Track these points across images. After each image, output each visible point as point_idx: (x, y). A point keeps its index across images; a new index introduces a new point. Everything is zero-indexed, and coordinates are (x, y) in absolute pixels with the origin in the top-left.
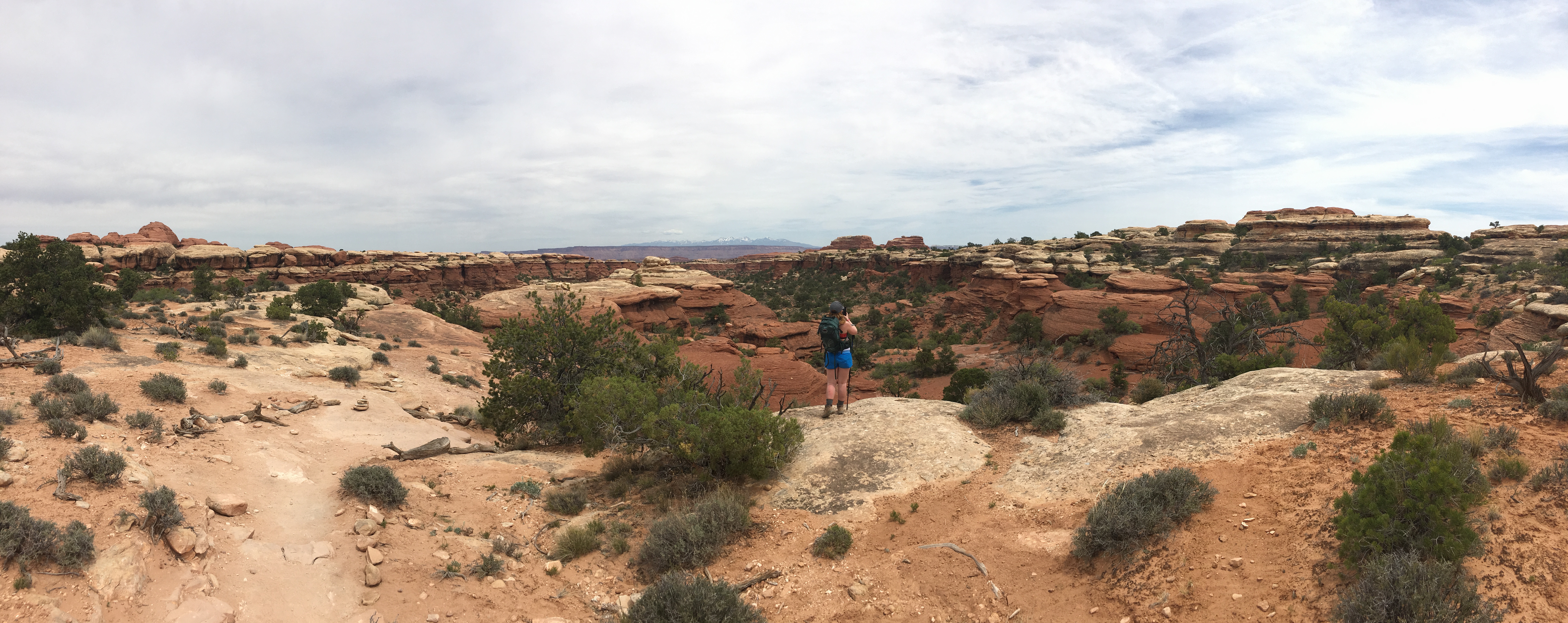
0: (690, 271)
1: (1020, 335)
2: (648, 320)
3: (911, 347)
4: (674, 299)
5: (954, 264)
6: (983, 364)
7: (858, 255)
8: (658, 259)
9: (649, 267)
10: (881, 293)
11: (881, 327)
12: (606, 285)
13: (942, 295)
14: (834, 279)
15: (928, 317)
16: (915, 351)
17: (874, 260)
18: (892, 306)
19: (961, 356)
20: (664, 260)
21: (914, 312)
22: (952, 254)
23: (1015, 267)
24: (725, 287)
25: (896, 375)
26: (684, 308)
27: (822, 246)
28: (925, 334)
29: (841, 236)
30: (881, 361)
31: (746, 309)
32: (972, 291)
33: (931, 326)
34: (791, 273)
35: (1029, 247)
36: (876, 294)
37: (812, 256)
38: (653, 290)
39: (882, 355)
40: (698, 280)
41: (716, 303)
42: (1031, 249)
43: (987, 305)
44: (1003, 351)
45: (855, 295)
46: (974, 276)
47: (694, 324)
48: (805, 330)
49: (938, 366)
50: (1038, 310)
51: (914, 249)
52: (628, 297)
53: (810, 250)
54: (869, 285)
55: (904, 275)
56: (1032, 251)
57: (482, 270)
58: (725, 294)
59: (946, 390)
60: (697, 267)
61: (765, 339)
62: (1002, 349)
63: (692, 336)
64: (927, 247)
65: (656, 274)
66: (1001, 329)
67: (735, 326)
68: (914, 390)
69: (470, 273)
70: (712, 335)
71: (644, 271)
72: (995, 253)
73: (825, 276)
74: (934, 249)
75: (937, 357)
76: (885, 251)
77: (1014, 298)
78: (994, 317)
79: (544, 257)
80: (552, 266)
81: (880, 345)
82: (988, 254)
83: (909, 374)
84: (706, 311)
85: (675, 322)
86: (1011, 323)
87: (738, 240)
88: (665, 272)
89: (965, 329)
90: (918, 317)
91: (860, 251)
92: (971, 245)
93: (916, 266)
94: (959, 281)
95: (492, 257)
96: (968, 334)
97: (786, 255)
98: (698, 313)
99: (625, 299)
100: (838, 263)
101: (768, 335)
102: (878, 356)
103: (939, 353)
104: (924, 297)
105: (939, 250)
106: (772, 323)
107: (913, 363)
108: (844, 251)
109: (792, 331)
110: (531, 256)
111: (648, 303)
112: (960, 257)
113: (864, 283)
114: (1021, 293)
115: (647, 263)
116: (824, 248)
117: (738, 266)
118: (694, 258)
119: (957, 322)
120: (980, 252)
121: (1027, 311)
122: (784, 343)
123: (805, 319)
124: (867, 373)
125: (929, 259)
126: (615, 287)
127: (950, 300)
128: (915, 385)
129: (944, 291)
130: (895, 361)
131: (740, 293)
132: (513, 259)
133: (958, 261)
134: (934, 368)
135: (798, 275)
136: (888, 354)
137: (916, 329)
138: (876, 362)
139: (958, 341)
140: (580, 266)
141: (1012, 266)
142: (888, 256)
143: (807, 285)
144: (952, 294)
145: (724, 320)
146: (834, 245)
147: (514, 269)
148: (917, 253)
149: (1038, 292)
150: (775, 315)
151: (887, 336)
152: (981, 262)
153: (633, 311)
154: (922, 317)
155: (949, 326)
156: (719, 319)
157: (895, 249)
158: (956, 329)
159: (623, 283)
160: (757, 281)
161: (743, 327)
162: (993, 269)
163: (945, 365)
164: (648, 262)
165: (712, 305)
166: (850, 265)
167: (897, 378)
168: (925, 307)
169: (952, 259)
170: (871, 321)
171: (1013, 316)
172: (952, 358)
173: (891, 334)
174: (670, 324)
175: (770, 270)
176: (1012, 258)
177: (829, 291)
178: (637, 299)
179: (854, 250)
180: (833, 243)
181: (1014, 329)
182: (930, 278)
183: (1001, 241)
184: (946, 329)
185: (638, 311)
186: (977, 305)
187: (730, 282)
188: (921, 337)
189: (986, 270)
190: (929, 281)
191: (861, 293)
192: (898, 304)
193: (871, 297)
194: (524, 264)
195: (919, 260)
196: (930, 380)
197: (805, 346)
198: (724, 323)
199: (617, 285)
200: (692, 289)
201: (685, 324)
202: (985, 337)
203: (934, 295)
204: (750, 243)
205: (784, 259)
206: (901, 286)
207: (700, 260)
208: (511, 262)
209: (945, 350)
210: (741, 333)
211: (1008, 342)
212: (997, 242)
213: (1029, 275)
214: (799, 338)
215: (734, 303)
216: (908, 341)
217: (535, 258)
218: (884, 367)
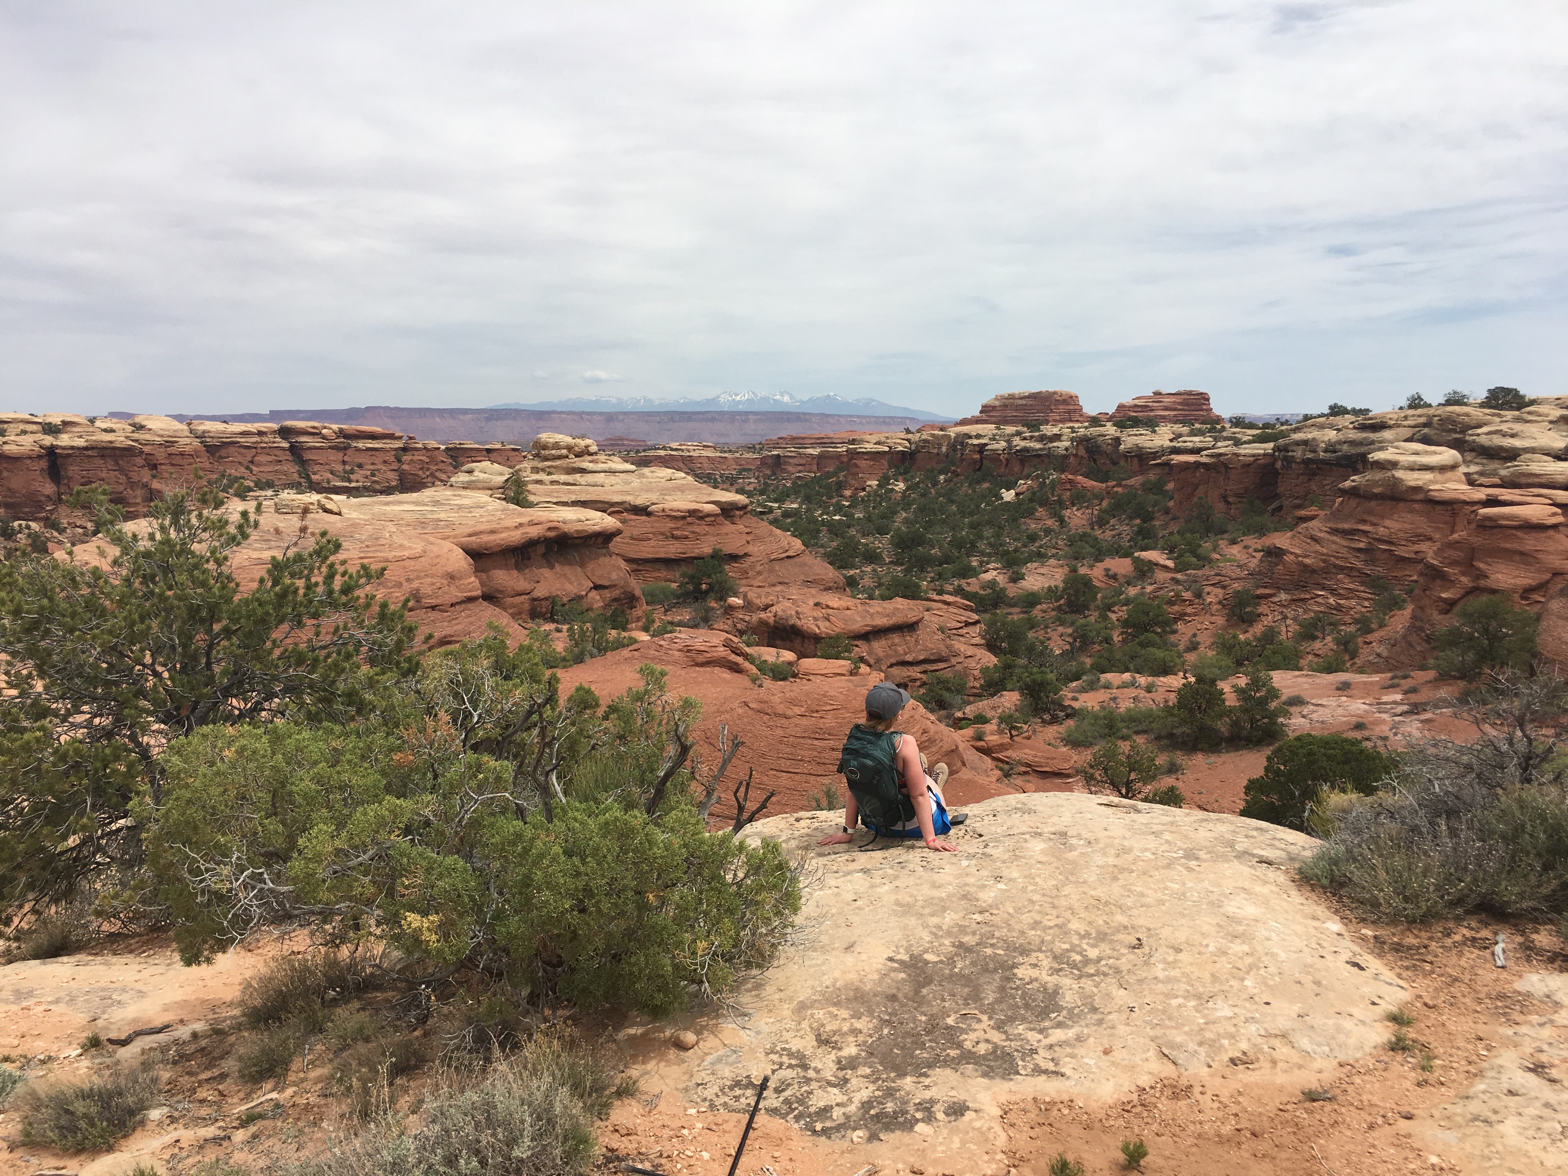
0: (646, 471)
1: (1470, 656)
2: (541, 591)
3: (1165, 670)
4: (604, 538)
5: (1289, 461)
6: (1359, 726)
7: (1042, 438)
8: (568, 440)
9: (546, 459)
10: (1098, 532)
11: (1093, 617)
12: (436, 503)
13: (1252, 541)
14: (983, 497)
15: (1213, 596)
16: (1175, 681)
17: (1082, 452)
18: (1121, 566)
19: (1296, 701)
20: (582, 443)
21: (1177, 581)
22: (1283, 435)
23: (1463, 469)
24: (728, 511)
25: (1124, 738)
26: (629, 560)
27: (959, 417)
28: (1205, 639)
29: (1006, 391)
30: (1090, 701)
31: (777, 566)
32: (1335, 531)
33: (1220, 621)
34: (884, 481)
35: (1509, 414)
36: (1084, 537)
37: (937, 441)
38: (554, 516)
39: (1092, 686)
40: (665, 491)
41: (706, 549)
42: (1518, 420)
43: (1380, 570)
44: (1414, 698)
45: (1033, 538)
46: (1344, 492)
47: (653, 599)
48: (912, 617)
49: (1235, 724)
50: (1527, 592)
51: (1183, 422)
52: (493, 532)
53: (933, 427)
54: (1067, 513)
55: (1157, 488)
56: (1517, 427)
57: (110, 464)
58: (728, 527)
59: (1252, 786)
60: (666, 462)
61: (817, 639)
62: (1413, 690)
63: (646, 629)
64: (1218, 420)
65: (563, 478)
66: (1414, 638)
67: (749, 606)
68: (1168, 781)
69: (73, 470)
70: (695, 626)
71: (536, 470)
72: (1408, 433)
73: (965, 489)
74: (1238, 422)
75: (1231, 700)
76: (1110, 430)
77: (1456, 554)
78: (1396, 604)
79: (285, 432)
80: (308, 456)
81: (1088, 661)
82: (1387, 434)
83: (1158, 738)
84: (684, 568)
85: (607, 594)
86: (1443, 623)
87: (765, 399)
88: (583, 471)
89: (1310, 631)
90: (1187, 595)
91: (1049, 430)
92: (1337, 411)
93: (1187, 466)
94: (1300, 507)
95: (139, 427)
96: (1317, 645)
97: (874, 438)
98: (663, 574)
99: (485, 538)
100: (995, 457)
101: (823, 628)
102: (1083, 690)
103: (1238, 690)
104: (1208, 545)
105: (1251, 426)
106: (834, 600)
107: (1168, 710)
108: (1010, 429)
109: (881, 622)
110: (252, 427)
111: (541, 549)
112: (1305, 443)
113: (1056, 509)
114: (1477, 540)
115: (540, 451)
116: (964, 422)
117: (764, 461)
118: (662, 442)
119: (1290, 613)
120: (1363, 428)
121: (1493, 591)
122: (862, 649)
123: (911, 593)
124: (1052, 731)
125: (1224, 447)
126: (460, 507)
127: (1274, 553)
128: (1173, 769)
129: (1262, 531)
130: (1125, 705)
131: (763, 527)
132: (201, 436)
133: (1298, 453)
134: (1223, 726)
135: (901, 486)
136: (1107, 686)
137: (1180, 626)
138: (1076, 705)
139: (1290, 662)
140: (381, 456)
141: (1454, 467)
142: (1117, 441)
143: (922, 509)
144: (1281, 540)
145: (722, 591)
146: (989, 413)
147: (204, 461)
148: (1193, 433)
149: (1530, 542)
150: (842, 581)
151: (1108, 640)
152: (1363, 457)
153: (507, 567)
154: (1199, 595)
155: (1267, 621)
156: (711, 587)
157: (1136, 423)
158: (1287, 631)
159: (483, 497)
160: (808, 499)
161: (766, 608)
162: (1399, 474)
163: (1252, 721)
164: (545, 447)
165: (696, 552)
166: (1022, 462)
167: (1125, 747)
168: (1206, 571)
169: (1286, 449)
170: (1070, 603)
171: (1451, 604)
172: (1273, 705)
173: (1116, 637)
174: (596, 600)
175: (835, 474)
176: (1457, 445)
177: (973, 526)
178: (516, 537)
179: (1034, 426)
180: (985, 409)
181: (1454, 639)
182: (1224, 498)
183: (1427, 399)
184: (1258, 629)
185: (518, 567)
186: (1349, 571)
187: (741, 499)
188: (1193, 647)
189: (1378, 476)
190: (1221, 506)
191: (1048, 531)
192: (1137, 561)
193: (1071, 542)
194: (232, 449)
195: (1197, 451)
196: (1213, 758)
197: (909, 658)
198: (722, 598)
199: (465, 502)
200: (650, 514)
201: (631, 600)
202: (1365, 655)
203: (1234, 542)
204: (795, 407)
205: (869, 447)
206: (1147, 518)
207: (674, 445)
208: (196, 443)
209: (1256, 683)
210: (763, 623)
211: (1431, 674)
212: (1416, 403)
213: (1505, 494)
214: (896, 638)
215: (750, 549)
216: (1160, 654)
217: (260, 433)
218: (1096, 717)
